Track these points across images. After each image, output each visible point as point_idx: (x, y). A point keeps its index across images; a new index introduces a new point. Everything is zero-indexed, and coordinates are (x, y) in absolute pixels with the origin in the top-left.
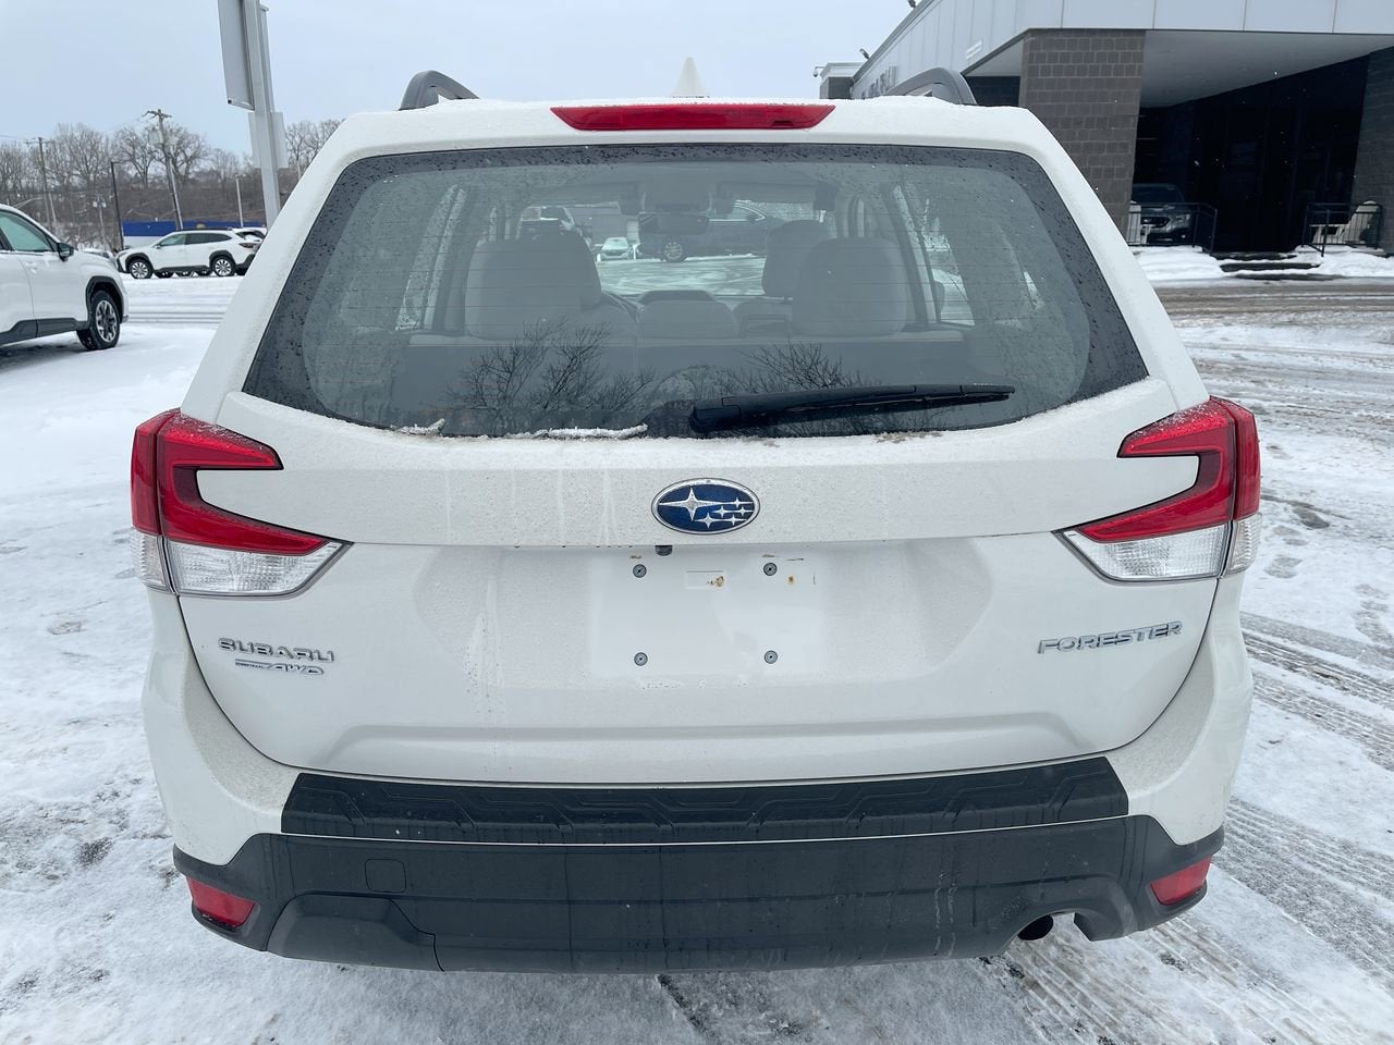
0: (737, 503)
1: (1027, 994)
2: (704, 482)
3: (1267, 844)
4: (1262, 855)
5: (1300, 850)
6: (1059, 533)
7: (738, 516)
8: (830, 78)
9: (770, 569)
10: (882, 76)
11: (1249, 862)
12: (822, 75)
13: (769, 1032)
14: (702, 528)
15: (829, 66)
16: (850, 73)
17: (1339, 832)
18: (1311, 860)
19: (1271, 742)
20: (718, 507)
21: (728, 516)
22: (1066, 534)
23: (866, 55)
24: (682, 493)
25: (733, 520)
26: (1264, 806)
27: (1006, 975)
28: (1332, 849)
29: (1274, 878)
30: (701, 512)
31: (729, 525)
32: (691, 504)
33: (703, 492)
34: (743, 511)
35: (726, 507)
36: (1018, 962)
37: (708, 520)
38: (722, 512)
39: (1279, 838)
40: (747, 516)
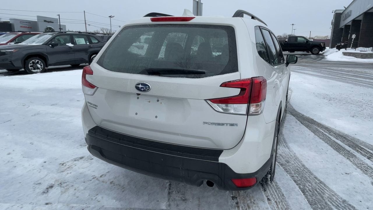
0: (147, 87)
1: (236, 208)
2: (143, 83)
3: (322, 195)
4: (319, 197)
5: (330, 199)
6: (206, 100)
7: (147, 89)
8: (336, 13)
9: (158, 101)
10: (348, 13)
11: (314, 198)
12: (334, 12)
13: (180, 199)
14: (141, 91)
15: (336, 10)
16: (341, 12)
17: (345, 197)
18: (331, 201)
19: (346, 174)
20: (144, 87)
21: (145, 89)
22: (207, 101)
23: (345, 8)
24: (139, 84)
25: (146, 90)
26: (329, 186)
27: (235, 203)
28: (340, 201)
29: (317, 203)
30: (141, 88)
31: (146, 91)
32: (140, 86)
33: (142, 84)
34: (148, 88)
35: (145, 87)
36: (239, 202)
37: (142, 89)
38: (145, 88)
39: (327, 194)
40: (149, 89)
